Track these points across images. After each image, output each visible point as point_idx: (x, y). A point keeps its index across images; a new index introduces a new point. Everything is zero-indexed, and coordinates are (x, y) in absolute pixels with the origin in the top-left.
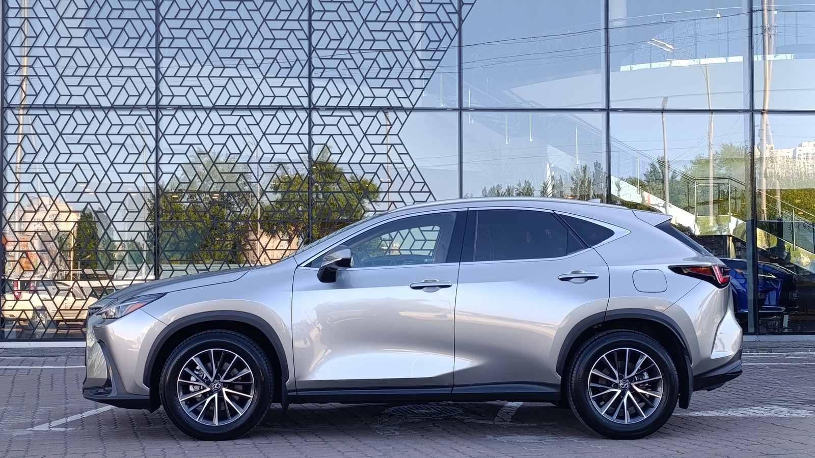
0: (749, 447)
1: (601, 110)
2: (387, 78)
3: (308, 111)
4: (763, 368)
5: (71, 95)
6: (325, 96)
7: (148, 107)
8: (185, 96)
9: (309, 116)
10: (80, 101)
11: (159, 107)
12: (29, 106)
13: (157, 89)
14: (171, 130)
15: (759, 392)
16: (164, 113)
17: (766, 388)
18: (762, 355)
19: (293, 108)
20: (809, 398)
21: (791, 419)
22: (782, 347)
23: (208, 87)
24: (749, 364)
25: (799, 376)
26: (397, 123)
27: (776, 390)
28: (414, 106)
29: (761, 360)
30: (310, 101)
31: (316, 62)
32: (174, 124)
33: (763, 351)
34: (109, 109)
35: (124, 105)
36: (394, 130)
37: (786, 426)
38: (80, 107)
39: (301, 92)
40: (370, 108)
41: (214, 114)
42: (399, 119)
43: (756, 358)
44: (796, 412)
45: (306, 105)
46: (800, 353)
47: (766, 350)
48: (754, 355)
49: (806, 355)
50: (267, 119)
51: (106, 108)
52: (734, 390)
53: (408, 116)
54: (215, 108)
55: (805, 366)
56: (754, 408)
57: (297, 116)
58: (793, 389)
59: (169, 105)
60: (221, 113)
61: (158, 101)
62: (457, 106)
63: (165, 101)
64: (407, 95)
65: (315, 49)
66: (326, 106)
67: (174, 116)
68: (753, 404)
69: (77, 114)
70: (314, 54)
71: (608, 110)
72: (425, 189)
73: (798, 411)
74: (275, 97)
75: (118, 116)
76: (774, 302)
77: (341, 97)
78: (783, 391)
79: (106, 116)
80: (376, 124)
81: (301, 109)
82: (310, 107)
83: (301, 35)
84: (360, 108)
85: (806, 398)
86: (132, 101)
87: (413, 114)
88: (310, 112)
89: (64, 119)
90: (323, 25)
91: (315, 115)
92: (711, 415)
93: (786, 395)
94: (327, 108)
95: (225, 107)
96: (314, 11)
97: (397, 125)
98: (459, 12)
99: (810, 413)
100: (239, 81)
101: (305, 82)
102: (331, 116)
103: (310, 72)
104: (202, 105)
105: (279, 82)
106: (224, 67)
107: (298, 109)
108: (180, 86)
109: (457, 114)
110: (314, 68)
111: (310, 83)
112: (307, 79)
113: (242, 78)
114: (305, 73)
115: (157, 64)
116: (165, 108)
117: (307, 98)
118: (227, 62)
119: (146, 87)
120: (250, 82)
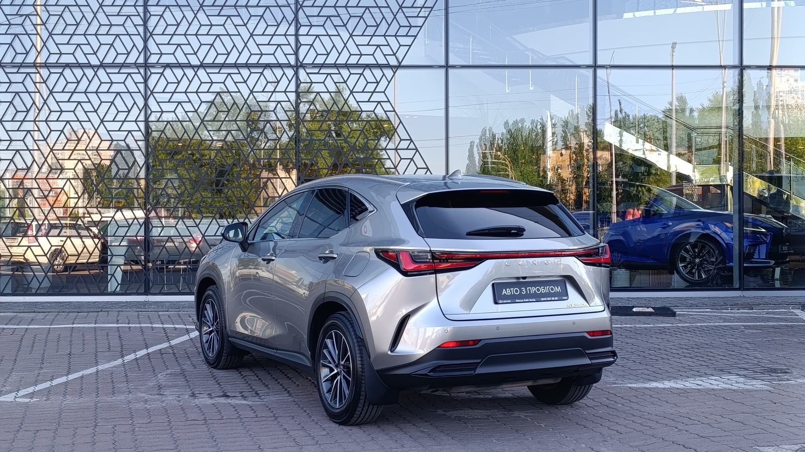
0: (687, 428)
1: (588, 67)
2: (373, 35)
3: (295, 69)
4: (737, 328)
5: (61, 54)
6: (312, 54)
7: (136, 65)
8: (173, 54)
9: (296, 73)
10: (70, 59)
11: (148, 65)
12: (20, 65)
13: (146, 47)
14: (159, 88)
15: (723, 358)
16: (152, 71)
17: (733, 353)
18: (744, 313)
19: (280, 66)
20: (771, 366)
21: (742, 391)
22: (764, 305)
23: (196, 45)
24: (725, 324)
25: (770, 339)
26: (384, 81)
27: (742, 356)
28: (400, 63)
29: (739, 319)
30: (297, 59)
31: (302, 19)
32: (163, 82)
33: (744, 308)
34: (99, 67)
35: (113, 63)
36: (381, 88)
37: (735, 400)
38: (70, 65)
39: (288, 50)
40: (357, 66)
41: (201, 72)
42: (385, 76)
43: (734, 317)
44: (751, 383)
45: (293, 62)
46: (781, 310)
47: (746, 307)
48: (734, 313)
49: (785, 313)
50: (254, 77)
51: (95, 66)
52: (700, 355)
53: (395, 73)
54: (202, 66)
55: (779, 327)
56: (713, 378)
57: (284, 73)
58: (758, 355)
59: (157, 63)
60: (209, 70)
61: (146, 59)
62: (443, 64)
63: (153, 59)
64: (393, 52)
65: (302, 6)
66: (313, 63)
67: (162, 74)
68: (713, 372)
69: (67, 72)
70: (301, 12)
71: (595, 67)
72: (412, 146)
73: (754, 382)
74: (262, 54)
75: (108, 74)
76: (763, 256)
77: (328, 54)
78: (748, 357)
79: (96, 74)
80: (362, 82)
81: (288, 67)
82: (297, 64)
84: (347, 66)
85: (768, 366)
86: (120, 60)
87: (400, 72)
88: (297, 69)
89: (54, 77)
91: (302, 72)
92: (666, 387)
93: (750, 361)
94: (314, 65)
95: (213, 65)
97: (384, 83)
99: (764, 384)
100: (226, 39)
101: (292, 40)
102: (318, 73)
103: (297, 30)
104: (189, 63)
105: (266, 40)
106: (212, 25)
107: (285, 67)
108: (168, 44)
109: (443, 71)
110: (301, 26)
111: (297, 41)
112: (294, 37)
113: (230, 35)
114: (292, 30)
115: (145, 22)
116: (153, 66)
117: (294, 56)
118: (215, 20)
119: (134, 45)
120: (237, 39)
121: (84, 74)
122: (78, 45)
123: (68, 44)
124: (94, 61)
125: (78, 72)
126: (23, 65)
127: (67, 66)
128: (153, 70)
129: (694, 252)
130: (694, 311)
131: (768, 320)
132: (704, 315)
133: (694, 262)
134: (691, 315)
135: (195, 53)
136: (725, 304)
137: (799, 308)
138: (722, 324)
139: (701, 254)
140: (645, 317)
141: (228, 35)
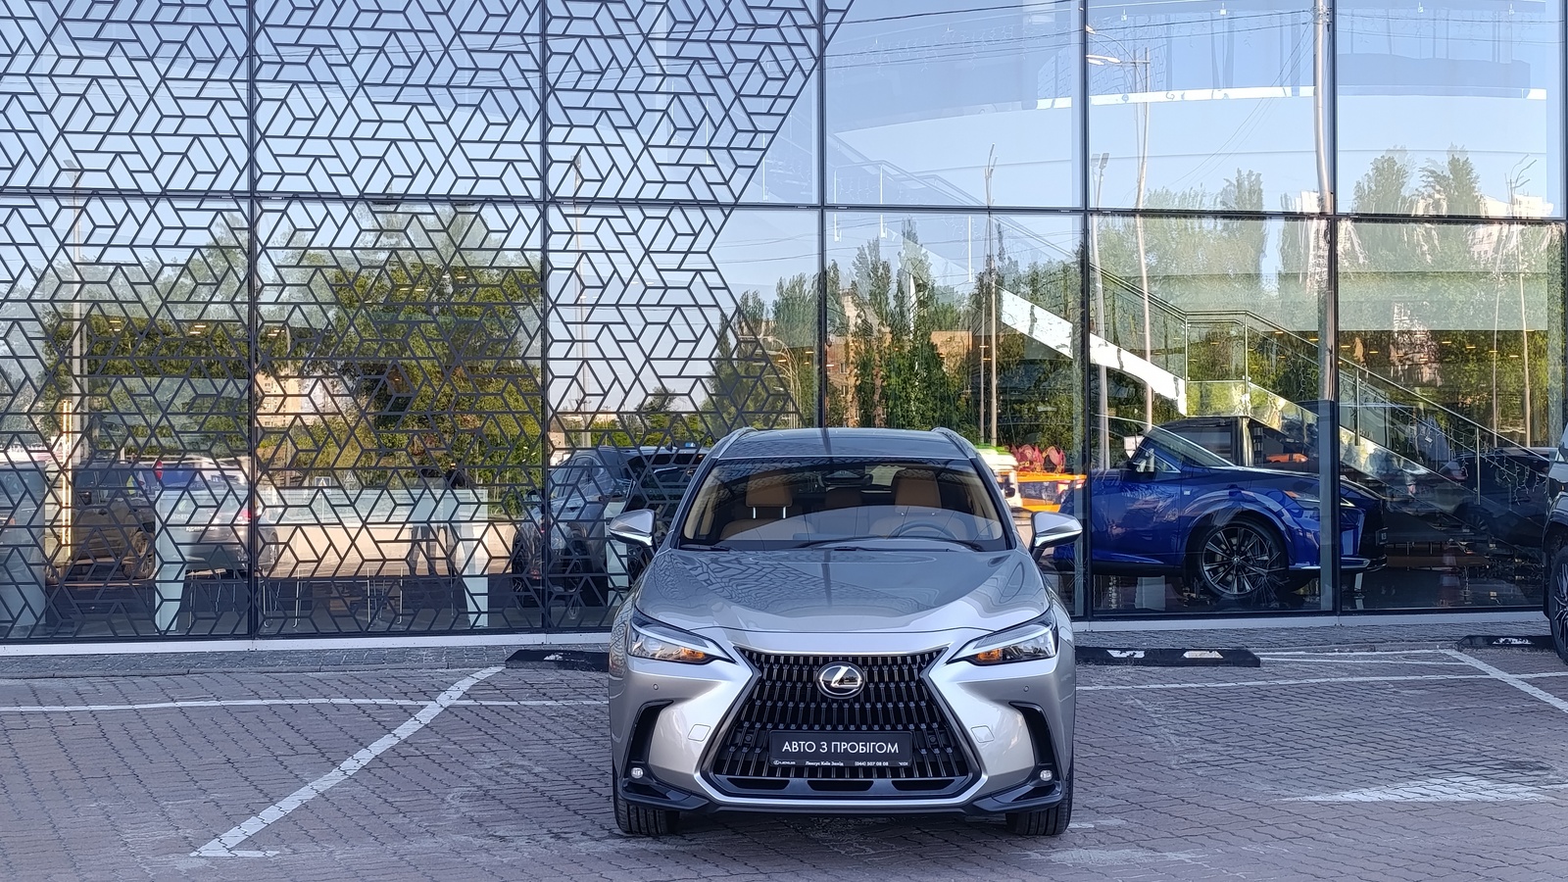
1: (1073, 211)
2: (687, 147)
3: (541, 206)
4: (1383, 686)
5: (82, 170)
6: (573, 179)
7: (233, 195)
8: (306, 174)
9: (543, 215)
10: (101, 181)
11: (256, 195)
13: (252, 161)
14: (279, 239)
15: (1413, 743)
16: (265, 207)
17: (1420, 734)
18: (1365, 658)
19: (512, 200)
20: (1506, 756)
21: (1509, 805)
23: (350, 159)
24: (1356, 679)
25: (1456, 706)
26: (707, 231)
27: (1440, 739)
28: (737, 199)
29: (1371, 670)
30: (545, 188)
31: (555, 113)
32: (285, 228)
34: (158, 197)
35: (187, 190)
36: (702, 243)
37: (1515, 822)
38: (101, 193)
39: (527, 170)
40: (657, 203)
41: (361, 211)
42: (710, 223)
43: (1358, 665)
44: (1508, 790)
45: (537, 194)
46: (1423, 652)
47: (1364, 647)
48: (1346, 657)
49: (1436, 657)
50: (463, 221)
51: (152, 195)
52: (1370, 739)
53: (727, 217)
54: (363, 198)
55: (1451, 684)
57: (520, 215)
58: (1466, 737)
59: (275, 191)
60: (375, 207)
61: (253, 183)
62: (815, 201)
63: (266, 184)
64: (724, 179)
65: (553, 90)
66: (574, 197)
67: (284, 212)
68: (1424, 771)
70: (551, 99)
72: (759, 354)
74: (478, 178)
75: (176, 210)
76: (1349, 550)
77: (603, 180)
78: (1452, 741)
79: (152, 210)
80: (667, 233)
81: (527, 202)
82: (545, 198)
83: (527, 62)
84: (638, 203)
86: (202, 183)
87: (736, 215)
88: (545, 207)
90: (568, 45)
91: (553, 213)
92: (1374, 799)
93: (1462, 748)
94: (576, 201)
95: (384, 198)
96: (552, 17)
97: (707, 236)
98: (819, 26)
100: (408, 148)
101: (535, 152)
102: (584, 215)
103: (545, 133)
104: (338, 192)
105: (486, 151)
106: (381, 121)
107: (522, 203)
108: (297, 155)
109: (815, 215)
110: (552, 126)
111: (545, 154)
112: (538, 146)
113: (416, 141)
114: (535, 135)
115: (251, 113)
116: (267, 196)
117: (538, 182)
118: (387, 112)
119: (230, 156)
120: (430, 150)
121: (130, 210)
122: (118, 154)
123: (96, 151)
124: (149, 185)
125: (118, 207)
126: (5, 190)
127: (95, 193)
128: (266, 205)
129: (1231, 545)
130: (1281, 656)
131: (1422, 670)
132: (1305, 663)
133: (1230, 562)
134: (1283, 663)
135: (349, 174)
136: (1327, 642)
137: (1451, 647)
138: (1350, 679)
139: (1243, 549)
140: (1207, 669)
141: (413, 139)
